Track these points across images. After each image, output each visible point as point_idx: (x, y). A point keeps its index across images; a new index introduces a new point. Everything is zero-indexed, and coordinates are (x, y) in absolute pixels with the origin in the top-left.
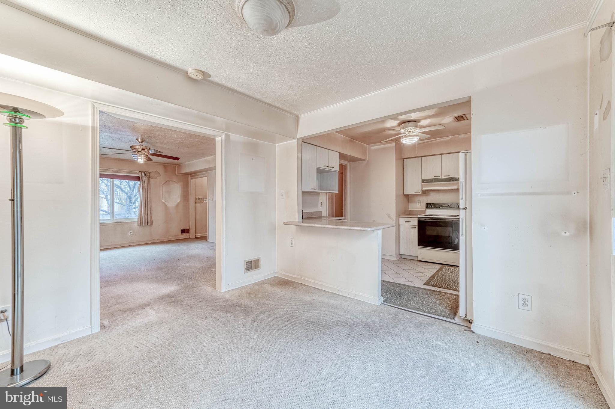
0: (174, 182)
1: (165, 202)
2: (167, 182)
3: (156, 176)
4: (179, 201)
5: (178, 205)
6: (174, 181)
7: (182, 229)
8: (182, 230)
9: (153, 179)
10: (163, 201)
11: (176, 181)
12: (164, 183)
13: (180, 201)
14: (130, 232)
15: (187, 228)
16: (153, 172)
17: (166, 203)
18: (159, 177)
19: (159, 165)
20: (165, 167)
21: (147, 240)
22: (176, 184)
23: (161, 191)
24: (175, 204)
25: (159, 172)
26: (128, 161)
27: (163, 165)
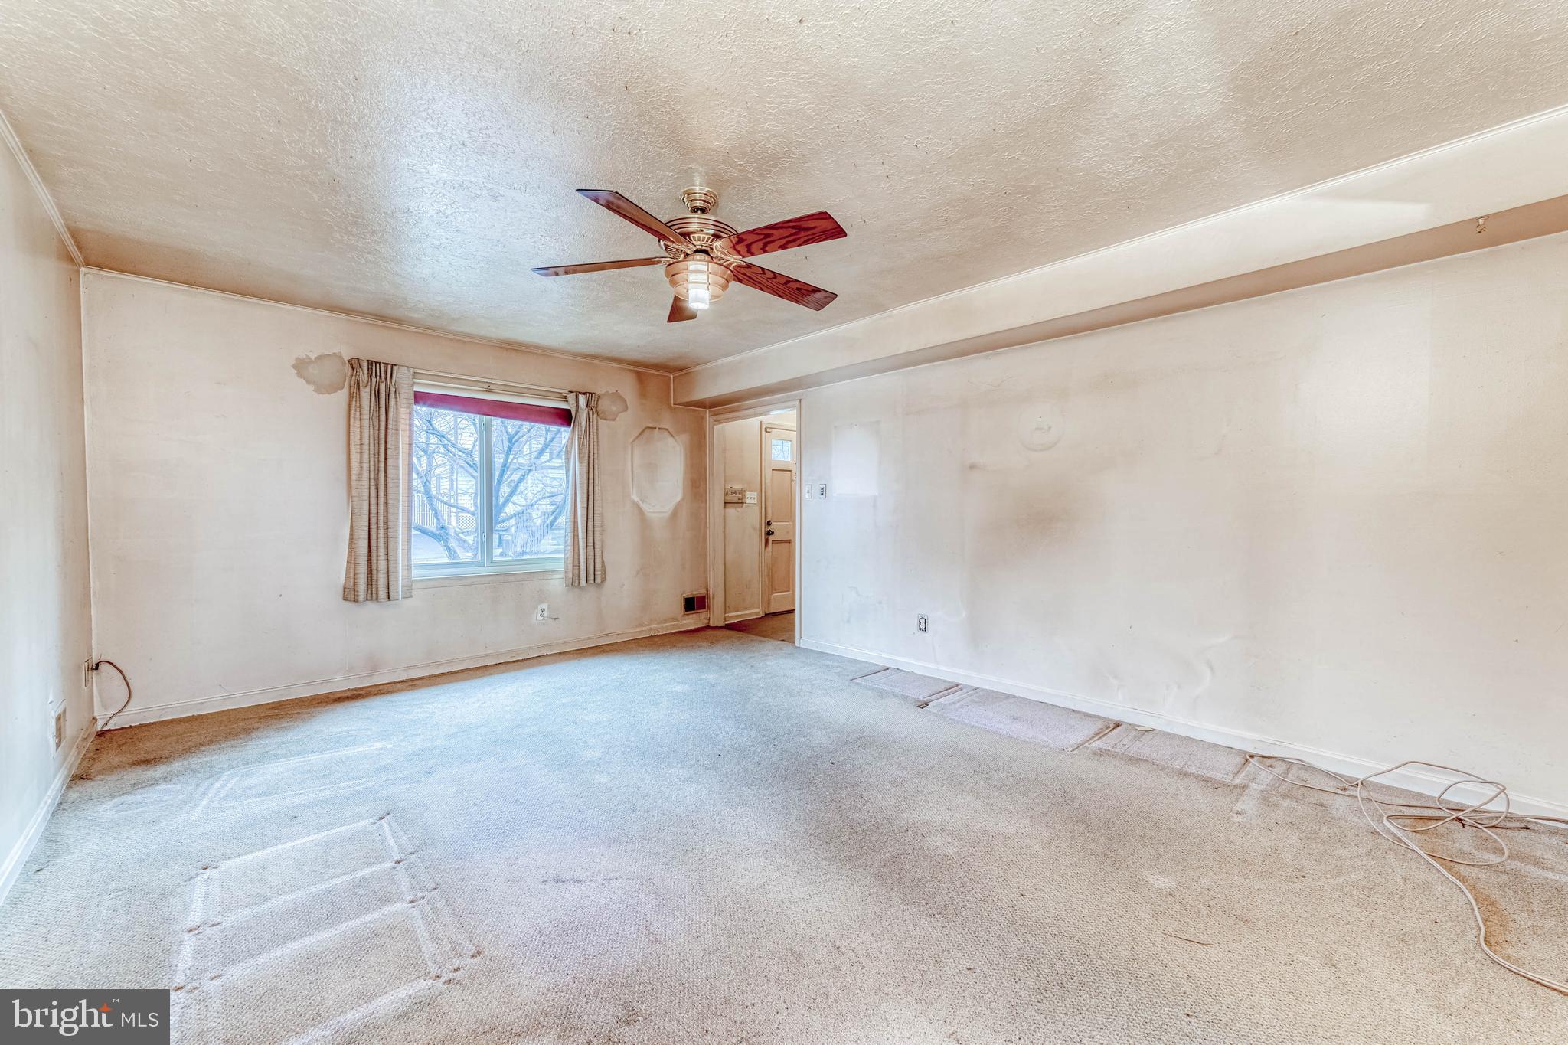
0: (666, 433)
1: (641, 502)
2: (647, 433)
3: (614, 409)
4: (679, 498)
5: (675, 514)
6: (667, 430)
7: (686, 596)
8: (686, 599)
9: (606, 419)
10: (635, 498)
11: (671, 431)
12: (636, 435)
13: (683, 499)
14: (541, 607)
15: (701, 592)
16: (606, 394)
17: (642, 505)
18: (622, 414)
19: (624, 369)
20: (641, 378)
21: (588, 635)
22: (671, 440)
23: (629, 464)
24: (668, 508)
25: (622, 394)
26: (533, 353)
27: (634, 371)
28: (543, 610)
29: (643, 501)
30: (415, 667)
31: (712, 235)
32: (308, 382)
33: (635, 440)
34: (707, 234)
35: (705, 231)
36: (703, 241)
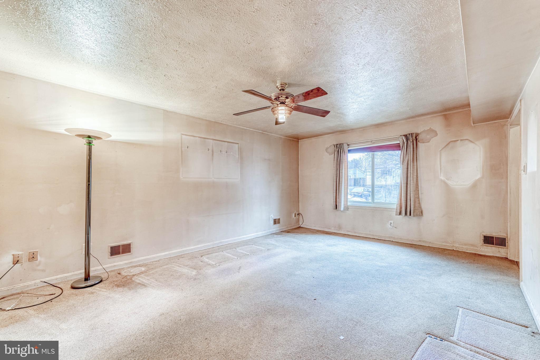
0: (467, 141)
1: (446, 180)
2: (451, 145)
3: (428, 137)
4: (479, 176)
5: (475, 186)
6: (467, 139)
7: (485, 234)
8: (485, 237)
9: (423, 143)
10: (442, 178)
11: (471, 140)
12: (443, 147)
13: (482, 177)
14: (390, 222)
15: (501, 234)
16: (424, 131)
17: (448, 182)
18: (434, 138)
19: (435, 117)
20: (446, 117)
21: (413, 238)
22: (471, 145)
23: (438, 162)
24: (469, 183)
25: (433, 129)
26: (388, 125)
27: (441, 115)
28: (391, 223)
29: (448, 179)
30: (349, 231)
31: (285, 98)
32: (328, 153)
33: (443, 149)
34: (284, 98)
35: (283, 97)
36: (283, 100)
